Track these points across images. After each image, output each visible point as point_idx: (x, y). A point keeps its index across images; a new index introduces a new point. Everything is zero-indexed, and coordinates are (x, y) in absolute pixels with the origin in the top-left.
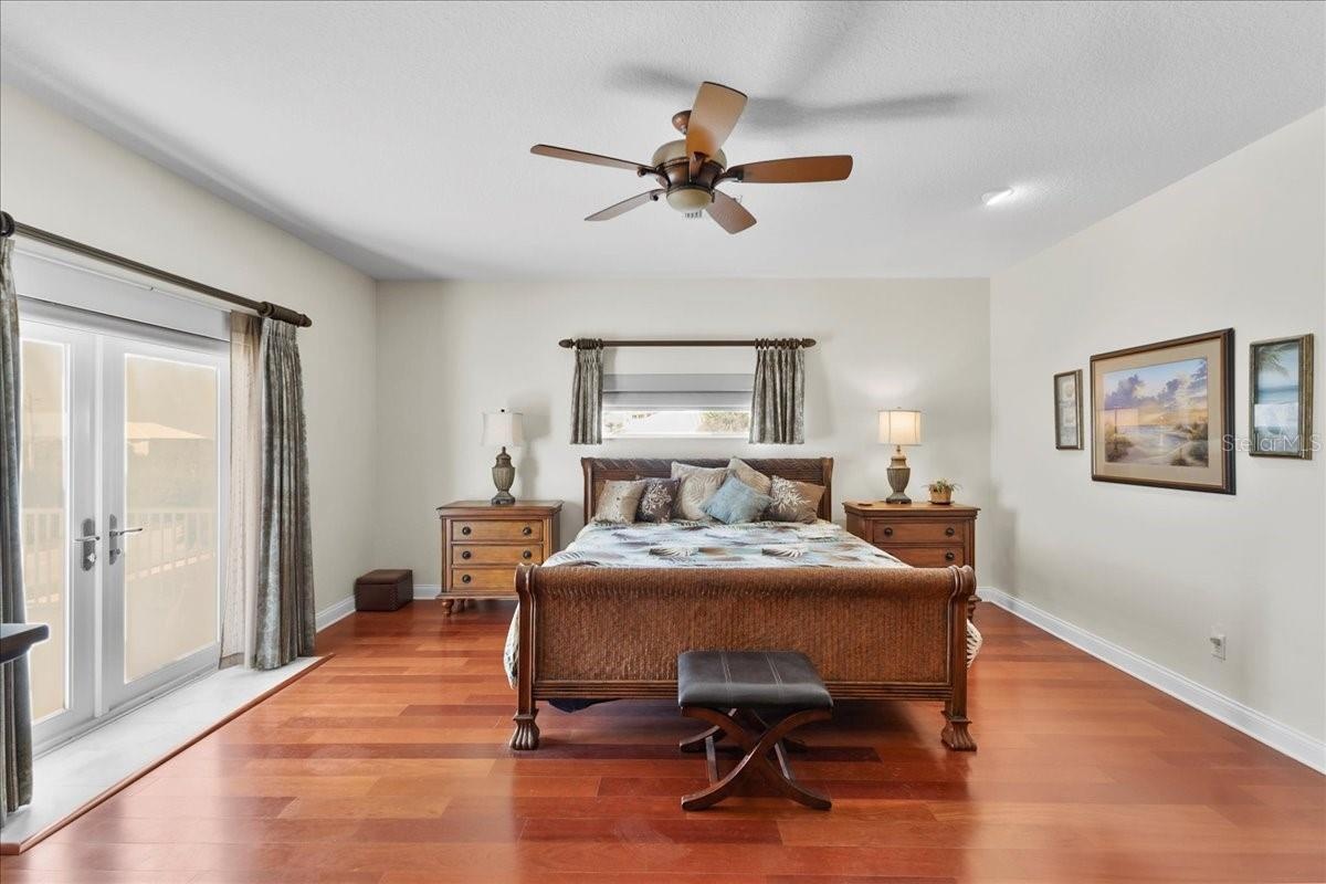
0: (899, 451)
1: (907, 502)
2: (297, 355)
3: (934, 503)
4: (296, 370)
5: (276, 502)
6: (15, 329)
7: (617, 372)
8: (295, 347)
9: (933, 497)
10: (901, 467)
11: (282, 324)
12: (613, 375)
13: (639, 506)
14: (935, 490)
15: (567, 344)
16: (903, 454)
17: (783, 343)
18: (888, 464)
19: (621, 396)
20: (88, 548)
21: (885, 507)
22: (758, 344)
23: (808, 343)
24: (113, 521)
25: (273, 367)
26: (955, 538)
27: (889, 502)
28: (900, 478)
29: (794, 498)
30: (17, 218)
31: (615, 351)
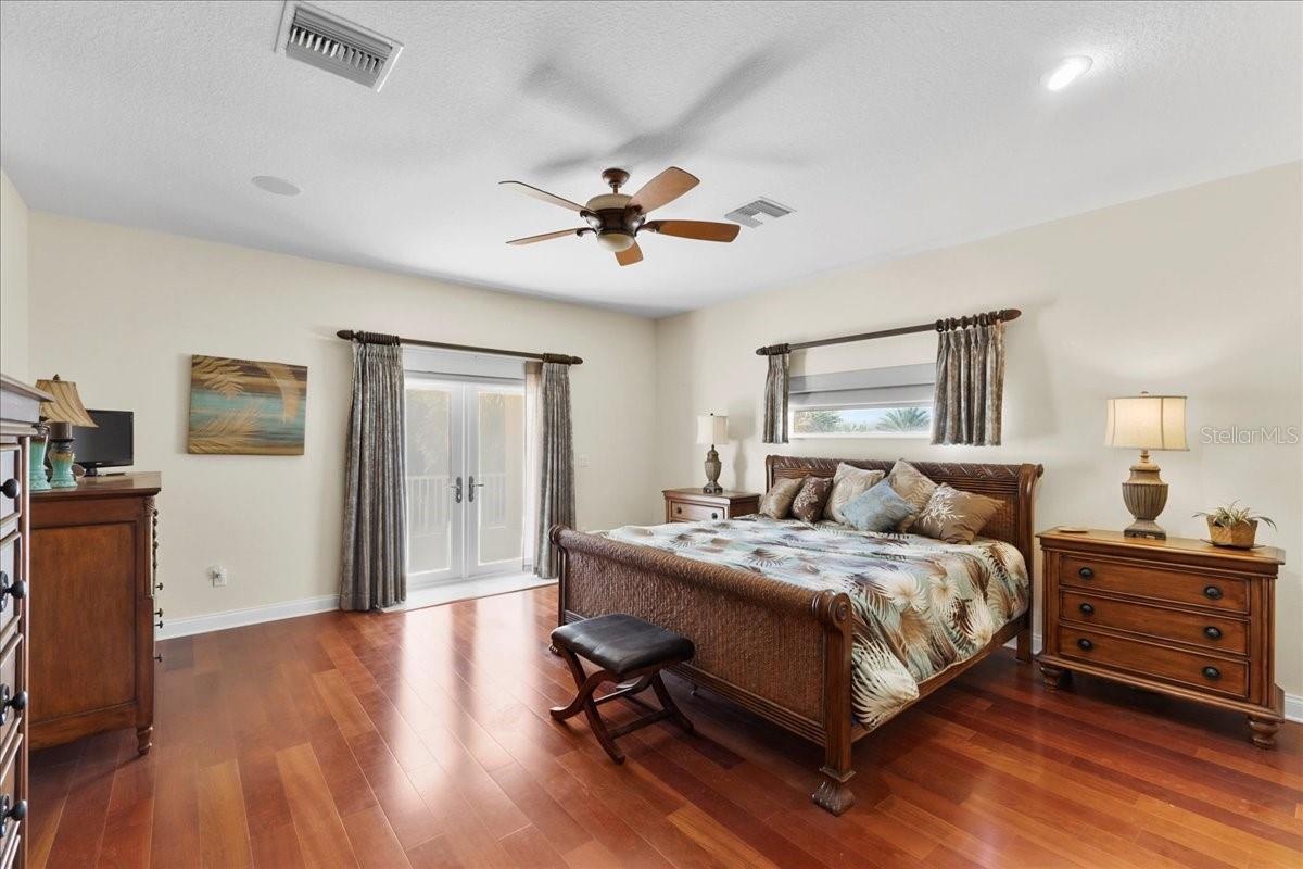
0: (1145, 457)
1: (1161, 536)
2: (567, 383)
3: (1216, 545)
4: (566, 393)
5: (549, 476)
6: (402, 386)
7: (806, 374)
8: (567, 378)
9: (1213, 534)
10: (1153, 483)
11: (556, 366)
12: (803, 378)
13: (791, 504)
14: (1217, 524)
15: (763, 351)
16: (1152, 463)
17: (977, 320)
18: (1127, 477)
19: (811, 396)
20: (459, 492)
21: (1121, 541)
22: (939, 326)
23: (1010, 315)
24: (471, 480)
25: (549, 393)
26: (1226, 603)
27: (1129, 533)
28: (1148, 499)
29: (944, 511)
30: (401, 337)
31: (804, 353)
